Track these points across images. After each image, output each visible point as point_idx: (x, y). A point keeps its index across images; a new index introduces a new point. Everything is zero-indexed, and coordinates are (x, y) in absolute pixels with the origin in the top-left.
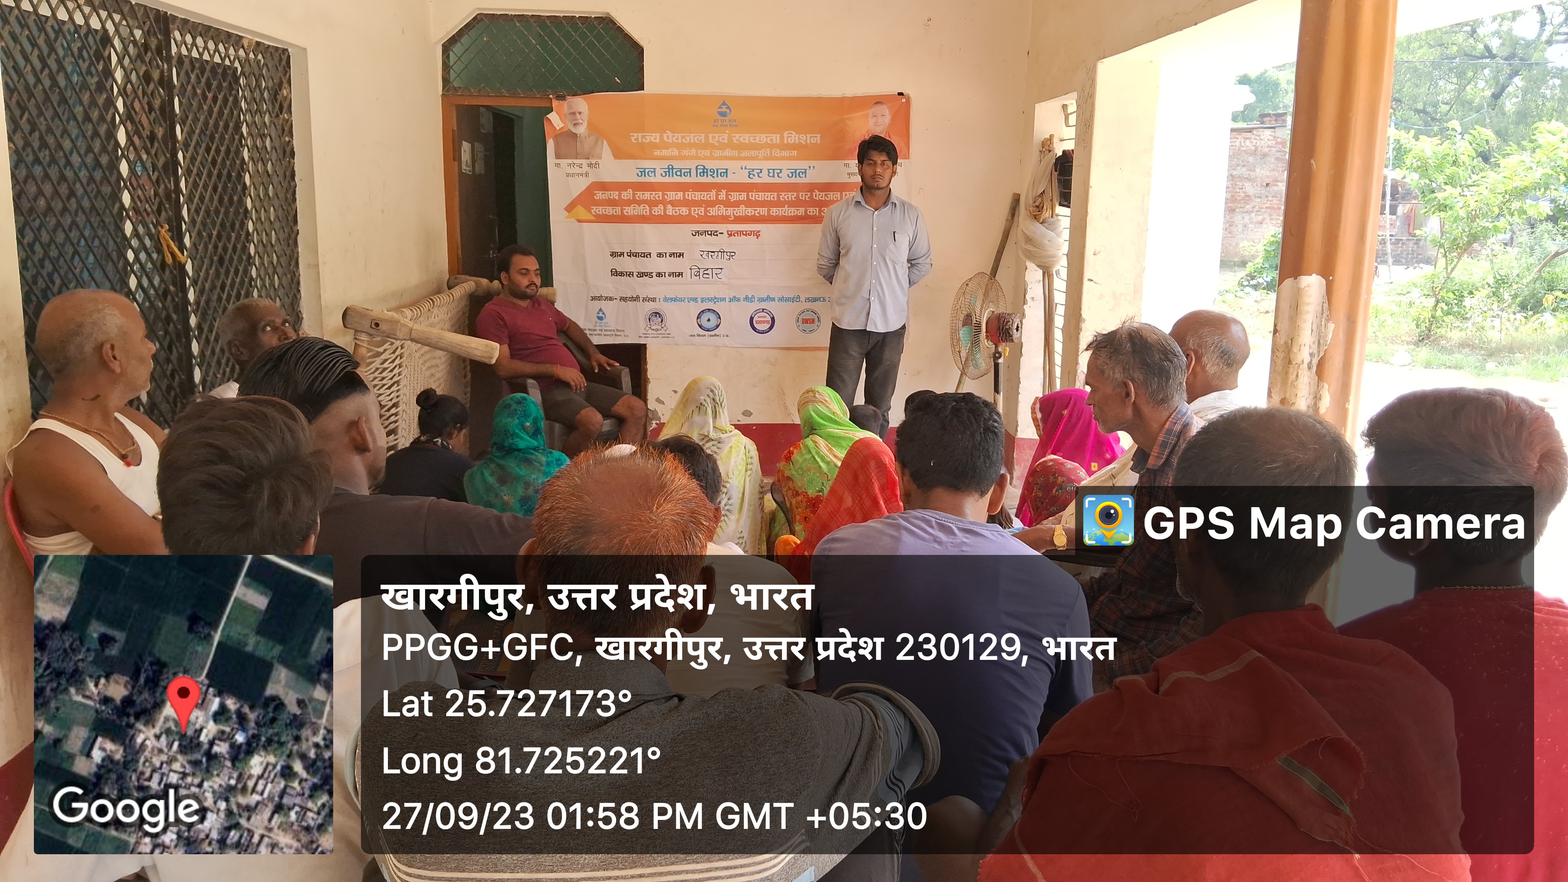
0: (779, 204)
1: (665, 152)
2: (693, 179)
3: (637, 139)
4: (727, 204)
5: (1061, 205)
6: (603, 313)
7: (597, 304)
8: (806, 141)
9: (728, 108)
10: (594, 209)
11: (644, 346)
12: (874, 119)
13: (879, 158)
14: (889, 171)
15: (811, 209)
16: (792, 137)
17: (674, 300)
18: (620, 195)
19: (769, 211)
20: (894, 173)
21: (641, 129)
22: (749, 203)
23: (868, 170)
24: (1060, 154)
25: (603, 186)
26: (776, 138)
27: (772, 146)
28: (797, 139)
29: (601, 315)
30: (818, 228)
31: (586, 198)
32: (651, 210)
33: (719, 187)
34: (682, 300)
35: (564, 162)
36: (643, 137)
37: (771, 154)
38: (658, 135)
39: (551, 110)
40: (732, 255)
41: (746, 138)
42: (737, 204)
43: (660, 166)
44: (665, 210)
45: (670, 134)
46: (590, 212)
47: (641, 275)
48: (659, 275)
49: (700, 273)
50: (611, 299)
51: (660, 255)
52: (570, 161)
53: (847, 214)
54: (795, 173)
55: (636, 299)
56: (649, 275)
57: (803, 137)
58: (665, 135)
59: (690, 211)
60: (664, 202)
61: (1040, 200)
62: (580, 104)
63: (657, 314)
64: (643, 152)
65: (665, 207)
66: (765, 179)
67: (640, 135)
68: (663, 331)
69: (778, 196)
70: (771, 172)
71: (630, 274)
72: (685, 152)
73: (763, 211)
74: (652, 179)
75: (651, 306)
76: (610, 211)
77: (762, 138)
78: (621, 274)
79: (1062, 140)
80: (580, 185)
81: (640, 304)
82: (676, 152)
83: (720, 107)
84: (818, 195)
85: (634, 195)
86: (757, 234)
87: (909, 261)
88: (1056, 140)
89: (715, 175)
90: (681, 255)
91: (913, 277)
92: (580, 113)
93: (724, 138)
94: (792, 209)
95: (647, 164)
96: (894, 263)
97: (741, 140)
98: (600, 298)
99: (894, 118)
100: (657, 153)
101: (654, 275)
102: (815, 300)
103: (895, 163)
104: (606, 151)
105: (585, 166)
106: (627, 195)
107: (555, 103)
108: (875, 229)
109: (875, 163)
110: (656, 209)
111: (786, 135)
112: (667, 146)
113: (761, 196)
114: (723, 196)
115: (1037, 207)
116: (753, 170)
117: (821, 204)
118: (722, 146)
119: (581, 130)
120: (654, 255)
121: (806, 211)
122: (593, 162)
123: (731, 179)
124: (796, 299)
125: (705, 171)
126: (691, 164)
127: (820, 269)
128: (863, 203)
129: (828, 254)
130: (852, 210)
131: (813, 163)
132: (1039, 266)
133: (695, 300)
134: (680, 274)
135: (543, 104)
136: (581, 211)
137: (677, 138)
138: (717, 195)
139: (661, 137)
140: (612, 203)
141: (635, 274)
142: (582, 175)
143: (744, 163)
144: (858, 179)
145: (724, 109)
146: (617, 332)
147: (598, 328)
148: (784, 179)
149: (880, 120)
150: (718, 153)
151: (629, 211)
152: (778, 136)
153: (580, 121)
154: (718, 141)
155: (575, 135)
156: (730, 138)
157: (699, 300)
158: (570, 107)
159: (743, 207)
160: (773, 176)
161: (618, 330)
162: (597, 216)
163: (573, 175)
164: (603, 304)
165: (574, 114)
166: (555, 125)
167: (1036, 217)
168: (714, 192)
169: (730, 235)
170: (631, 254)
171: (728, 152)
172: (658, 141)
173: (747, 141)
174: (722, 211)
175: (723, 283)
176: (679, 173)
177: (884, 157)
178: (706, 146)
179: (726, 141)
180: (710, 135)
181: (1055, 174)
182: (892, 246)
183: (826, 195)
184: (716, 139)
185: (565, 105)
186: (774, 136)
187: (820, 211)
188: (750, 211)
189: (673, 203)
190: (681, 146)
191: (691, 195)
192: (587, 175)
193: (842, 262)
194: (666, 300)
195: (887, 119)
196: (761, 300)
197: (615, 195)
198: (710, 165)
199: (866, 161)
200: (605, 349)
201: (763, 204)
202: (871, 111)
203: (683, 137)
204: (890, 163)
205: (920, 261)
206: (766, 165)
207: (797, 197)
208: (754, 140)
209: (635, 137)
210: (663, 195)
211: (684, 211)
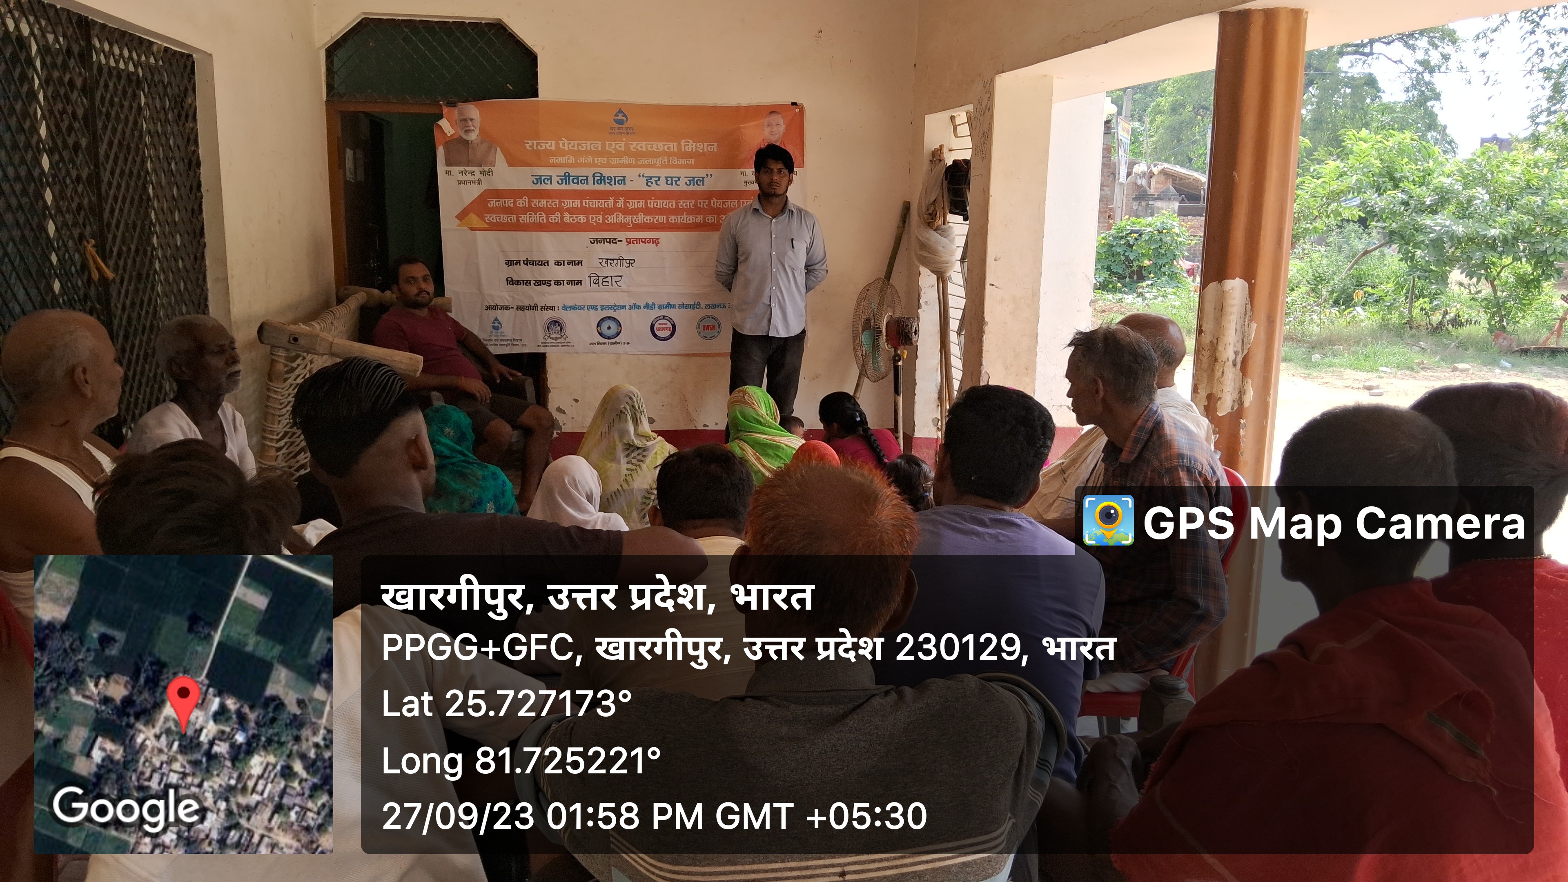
0: (677, 211)
1: (561, 160)
2: (590, 186)
3: (531, 146)
4: (626, 211)
5: (951, 212)
6: (499, 323)
7: (492, 314)
8: (703, 149)
9: (625, 115)
10: (488, 217)
11: (543, 356)
12: (769, 129)
13: (776, 166)
14: (786, 179)
15: (710, 217)
16: (690, 146)
17: (572, 308)
18: (515, 202)
19: (667, 219)
20: (790, 181)
21: (536, 136)
22: (647, 211)
23: (765, 178)
24: (950, 163)
25: (497, 194)
26: (673, 146)
27: (669, 154)
28: (694, 147)
29: (496, 324)
30: (715, 236)
31: (480, 205)
32: (547, 218)
33: (617, 194)
34: (581, 308)
35: (455, 170)
36: (538, 144)
37: (668, 161)
38: (554, 142)
39: (441, 117)
40: (631, 262)
41: (642, 146)
42: (635, 212)
43: (556, 173)
44: (562, 218)
45: (566, 142)
46: (484, 220)
47: (539, 283)
48: (557, 283)
49: (599, 280)
50: (507, 308)
51: (558, 263)
52: (462, 168)
53: (745, 221)
54: (692, 181)
55: (534, 307)
56: (548, 283)
57: (700, 146)
58: (561, 142)
59: (588, 218)
60: (560, 210)
61: (932, 208)
62: (473, 111)
63: (556, 322)
64: (538, 159)
65: (562, 215)
66: (663, 187)
67: (535, 142)
68: (562, 340)
69: (677, 204)
70: (669, 180)
71: (528, 283)
72: (582, 160)
73: (661, 218)
74: (548, 187)
75: (550, 314)
76: (504, 218)
77: (660, 146)
78: (518, 282)
79: (950, 150)
80: (472, 193)
81: (537, 313)
82: (572, 159)
83: (616, 115)
84: (716, 203)
85: (530, 202)
86: (656, 241)
87: (806, 266)
88: (945, 150)
89: (613, 183)
90: (580, 263)
91: (809, 283)
92: (472, 120)
93: (621, 145)
94: (691, 217)
95: (543, 171)
96: (793, 269)
97: (638, 147)
98: (495, 307)
99: (788, 127)
100: (553, 160)
101: (552, 283)
102: (715, 306)
103: (791, 171)
104: (500, 160)
105: (477, 173)
106: (522, 202)
107: (445, 110)
108: (773, 236)
109: (772, 170)
110: (553, 217)
111: (683, 143)
112: (562, 153)
113: (660, 204)
114: (621, 203)
115: (930, 214)
116: (651, 178)
117: (719, 212)
118: (619, 154)
119: (473, 136)
120: (552, 263)
121: (704, 218)
122: (486, 169)
123: (629, 186)
124: (695, 306)
125: (602, 179)
126: (589, 172)
127: (718, 275)
128: (761, 211)
129: (727, 260)
130: (751, 220)
131: (710, 171)
132: (933, 272)
133: (595, 308)
134: (579, 282)
135: (433, 110)
136: (474, 219)
137: (574, 145)
138: (615, 203)
139: (557, 144)
140: (506, 210)
141: (532, 283)
142: (474, 182)
143: (642, 171)
144: (756, 187)
145: (620, 117)
146: (514, 342)
147: (493, 338)
148: (682, 187)
149: (775, 129)
150: (615, 161)
151: (525, 218)
152: (675, 144)
153: (472, 128)
154: (615, 149)
155: (466, 143)
156: (627, 146)
157: (599, 308)
158: (461, 113)
159: (641, 216)
160: (672, 184)
161: (515, 340)
162: (490, 223)
163: (465, 182)
164: (499, 314)
165: (465, 120)
166: (446, 132)
167: (930, 225)
168: (612, 200)
169: (629, 243)
170: (527, 262)
171: (625, 160)
172: (553, 148)
173: (644, 149)
174: (621, 218)
175: (623, 291)
176: (575, 181)
177: (780, 166)
178: (602, 153)
179: (623, 149)
180: (607, 143)
181: (945, 183)
182: (790, 253)
183: (723, 203)
184: (613, 147)
185: (456, 111)
186: (672, 144)
187: (718, 219)
188: (648, 219)
189: (571, 211)
190: (577, 153)
191: (588, 203)
192: (479, 182)
193: (740, 269)
194: (565, 308)
195: (782, 129)
196: (661, 307)
197: (509, 203)
198: (607, 172)
199: (763, 169)
200: (505, 359)
201: (661, 211)
202: (766, 121)
203: (579, 145)
204: (786, 171)
205: (816, 267)
206: (664, 173)
207: (695, 205)
208: (652, 147)
209: (530, 144)
210: (560, 203)
211: (582, 218)
